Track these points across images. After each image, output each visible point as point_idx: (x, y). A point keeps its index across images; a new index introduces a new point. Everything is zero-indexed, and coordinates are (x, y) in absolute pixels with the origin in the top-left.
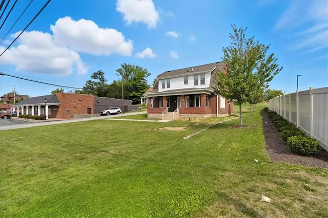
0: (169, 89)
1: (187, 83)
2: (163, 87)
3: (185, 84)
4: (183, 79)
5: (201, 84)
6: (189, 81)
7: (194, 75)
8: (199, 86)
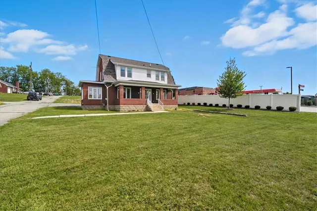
0: (130, 79)
1: (150, 77)
4: (146, 72)
5: (162, 80)
6: (152, 75)
7: (156, 71)
8: (160, 82)
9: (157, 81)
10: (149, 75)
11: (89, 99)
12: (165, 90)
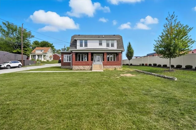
0: (86, 48)
1: (102, 45)
2: (81, 46)
3: (99, 45)
4: (98, 41)
5: (111, 46)
6: (103, 44)
7: (107, 40)
8: (110, 48)
9: (108, 48)
10: (101, 44)
11: (64, 62)
12: (115, 54)
